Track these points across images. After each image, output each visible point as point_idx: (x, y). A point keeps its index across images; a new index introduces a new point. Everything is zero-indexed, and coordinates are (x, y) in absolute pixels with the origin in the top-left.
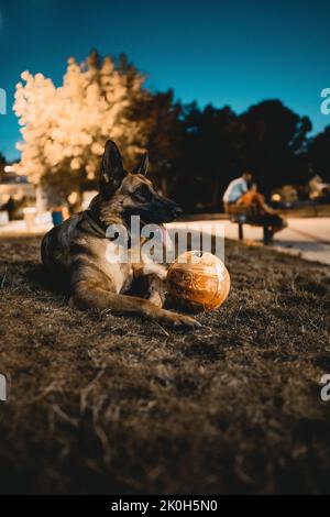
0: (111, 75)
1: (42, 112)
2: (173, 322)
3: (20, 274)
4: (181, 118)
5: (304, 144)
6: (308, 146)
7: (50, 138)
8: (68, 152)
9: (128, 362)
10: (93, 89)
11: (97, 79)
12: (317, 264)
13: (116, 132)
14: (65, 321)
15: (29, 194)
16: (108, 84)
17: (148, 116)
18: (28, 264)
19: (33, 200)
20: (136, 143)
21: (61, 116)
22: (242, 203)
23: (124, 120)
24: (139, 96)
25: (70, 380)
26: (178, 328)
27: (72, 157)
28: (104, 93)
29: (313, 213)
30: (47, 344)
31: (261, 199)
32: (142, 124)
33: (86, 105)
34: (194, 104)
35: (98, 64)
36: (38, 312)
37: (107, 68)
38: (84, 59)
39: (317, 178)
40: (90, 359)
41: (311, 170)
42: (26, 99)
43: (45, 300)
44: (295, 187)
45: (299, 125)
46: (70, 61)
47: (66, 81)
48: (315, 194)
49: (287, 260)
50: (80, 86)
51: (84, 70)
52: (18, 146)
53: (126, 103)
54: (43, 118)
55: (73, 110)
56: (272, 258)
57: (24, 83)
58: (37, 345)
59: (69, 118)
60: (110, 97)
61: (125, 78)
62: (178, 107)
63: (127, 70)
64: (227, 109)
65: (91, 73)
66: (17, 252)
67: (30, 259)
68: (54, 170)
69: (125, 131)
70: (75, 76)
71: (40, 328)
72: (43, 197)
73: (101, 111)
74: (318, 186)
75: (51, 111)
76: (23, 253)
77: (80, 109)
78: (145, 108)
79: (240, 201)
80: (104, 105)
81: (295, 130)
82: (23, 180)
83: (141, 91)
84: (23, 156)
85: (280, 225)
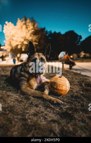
0: (29, 23)
1: (11, 32)
2: (54, 101)
3: (3, 80)
4: (47, 35)
5: (80, 43)
6: (81, 43)
7: (12, 39)
8: (17, 43)
9: (41, 121)
10: (24, 27)
11: (25, 24)
12: (86, 76)
13: (30, 38)
14: (17, 100)
15: (7, 54)
16: (28, 25)
17: (39, 34)
18: (6, 76)
19: (8, 56)
20: (35, 41)
21: (16, 33)
22: (64, 58)
23: (32, 35)
24: (36, 29)
25: (20, 131)
26: (56, 104)
27: (18, 45)
28: (27, 28)
29: (82, 61)
30: (11, 112)
31: (69, 57)
32: (37, 36)
33: (22, 31)
34: (51, 31)
35: (26, 20)
36: (8, 96)
37: (28, 21)
38: (22, 18)
39: (83, 52)
40: (27, 120)
41: (81, 50)
42: (7, 29)
43: (10, 91)
44: (77, 54)
45: (79, 38)
46: (18, 19)
47: (17, 24)
48: (82, 56)
49: (77, 74)
50: (21, 25)
51: (22, 21)
52: (4, 41)
53: (33, 31)
54: (11, 34)
55: (19, 32)
56: (73, 74)
57: (6, 25)
58: (8, 112)
59: (18, 34)
60: (29, 29)
61: (33, 24)
62: (47, 32)
63: (33, 21)
64: (60, 33)
65: (24, 22)
66: (3, 72)
67: (7, 74)
68: (14, 48)
69: (32, 38)
70: (20, 23)
71: (9, 103)
72: (11, 55)
73: (26, 33)
74: (83, 54)
75: (13, 32)
76: (5, 72)
77: (21, 32)
78: (38, 32)
79: (63, 58)
80: (27, 31)
81: (77, 39)
82: (6, 51)
83: (37, 27)
84: (6, 44)
85: (74, 64)
